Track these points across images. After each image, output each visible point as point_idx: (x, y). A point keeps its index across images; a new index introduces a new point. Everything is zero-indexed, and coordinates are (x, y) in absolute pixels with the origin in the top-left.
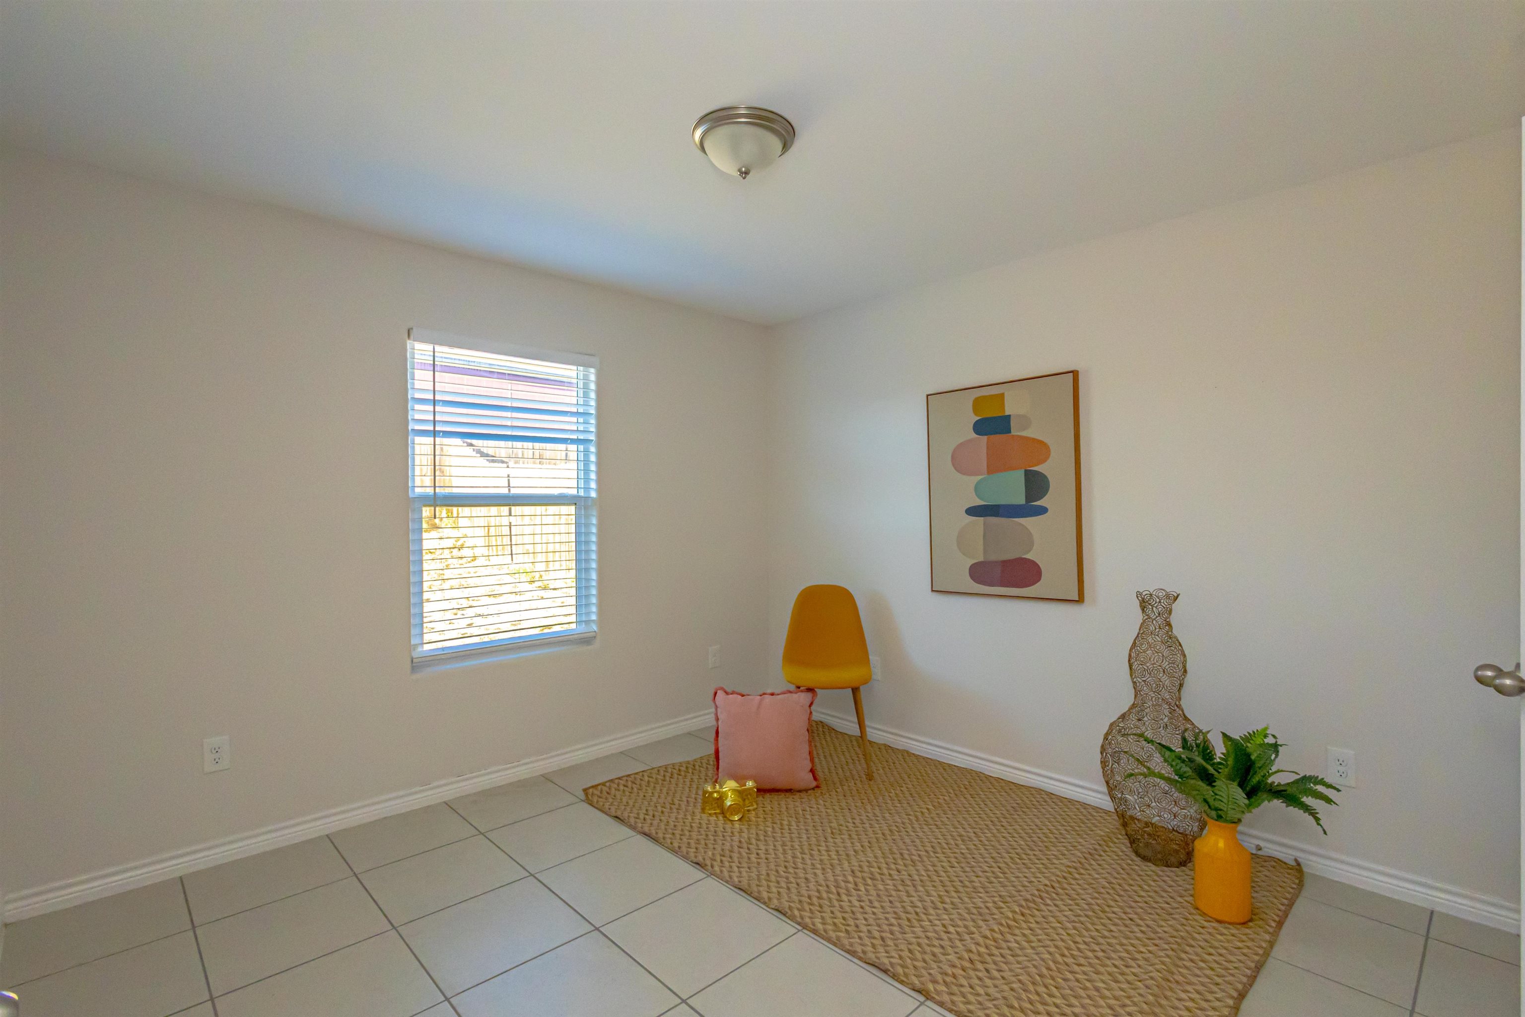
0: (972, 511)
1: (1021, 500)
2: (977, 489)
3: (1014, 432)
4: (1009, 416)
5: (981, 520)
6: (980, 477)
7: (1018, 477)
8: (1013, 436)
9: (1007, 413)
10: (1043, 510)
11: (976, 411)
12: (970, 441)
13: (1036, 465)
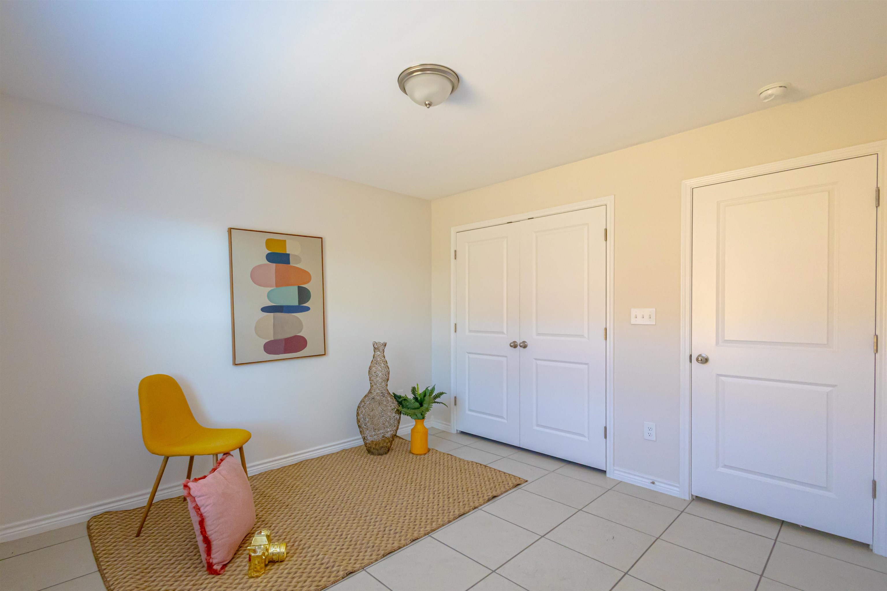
0: (265, 309)
1: (296, 303)
2: (269, 296)
3: (291, 264)
4: (289, 254)
5: (272, 315)
6: (270, 289)
7: (294, 290)
8: (291, 266)
9: (287, 253)
10: (308, 309)
11: (268, 247)
12: (265, 265)
13: (303, 285)
